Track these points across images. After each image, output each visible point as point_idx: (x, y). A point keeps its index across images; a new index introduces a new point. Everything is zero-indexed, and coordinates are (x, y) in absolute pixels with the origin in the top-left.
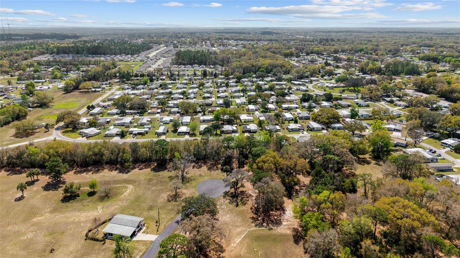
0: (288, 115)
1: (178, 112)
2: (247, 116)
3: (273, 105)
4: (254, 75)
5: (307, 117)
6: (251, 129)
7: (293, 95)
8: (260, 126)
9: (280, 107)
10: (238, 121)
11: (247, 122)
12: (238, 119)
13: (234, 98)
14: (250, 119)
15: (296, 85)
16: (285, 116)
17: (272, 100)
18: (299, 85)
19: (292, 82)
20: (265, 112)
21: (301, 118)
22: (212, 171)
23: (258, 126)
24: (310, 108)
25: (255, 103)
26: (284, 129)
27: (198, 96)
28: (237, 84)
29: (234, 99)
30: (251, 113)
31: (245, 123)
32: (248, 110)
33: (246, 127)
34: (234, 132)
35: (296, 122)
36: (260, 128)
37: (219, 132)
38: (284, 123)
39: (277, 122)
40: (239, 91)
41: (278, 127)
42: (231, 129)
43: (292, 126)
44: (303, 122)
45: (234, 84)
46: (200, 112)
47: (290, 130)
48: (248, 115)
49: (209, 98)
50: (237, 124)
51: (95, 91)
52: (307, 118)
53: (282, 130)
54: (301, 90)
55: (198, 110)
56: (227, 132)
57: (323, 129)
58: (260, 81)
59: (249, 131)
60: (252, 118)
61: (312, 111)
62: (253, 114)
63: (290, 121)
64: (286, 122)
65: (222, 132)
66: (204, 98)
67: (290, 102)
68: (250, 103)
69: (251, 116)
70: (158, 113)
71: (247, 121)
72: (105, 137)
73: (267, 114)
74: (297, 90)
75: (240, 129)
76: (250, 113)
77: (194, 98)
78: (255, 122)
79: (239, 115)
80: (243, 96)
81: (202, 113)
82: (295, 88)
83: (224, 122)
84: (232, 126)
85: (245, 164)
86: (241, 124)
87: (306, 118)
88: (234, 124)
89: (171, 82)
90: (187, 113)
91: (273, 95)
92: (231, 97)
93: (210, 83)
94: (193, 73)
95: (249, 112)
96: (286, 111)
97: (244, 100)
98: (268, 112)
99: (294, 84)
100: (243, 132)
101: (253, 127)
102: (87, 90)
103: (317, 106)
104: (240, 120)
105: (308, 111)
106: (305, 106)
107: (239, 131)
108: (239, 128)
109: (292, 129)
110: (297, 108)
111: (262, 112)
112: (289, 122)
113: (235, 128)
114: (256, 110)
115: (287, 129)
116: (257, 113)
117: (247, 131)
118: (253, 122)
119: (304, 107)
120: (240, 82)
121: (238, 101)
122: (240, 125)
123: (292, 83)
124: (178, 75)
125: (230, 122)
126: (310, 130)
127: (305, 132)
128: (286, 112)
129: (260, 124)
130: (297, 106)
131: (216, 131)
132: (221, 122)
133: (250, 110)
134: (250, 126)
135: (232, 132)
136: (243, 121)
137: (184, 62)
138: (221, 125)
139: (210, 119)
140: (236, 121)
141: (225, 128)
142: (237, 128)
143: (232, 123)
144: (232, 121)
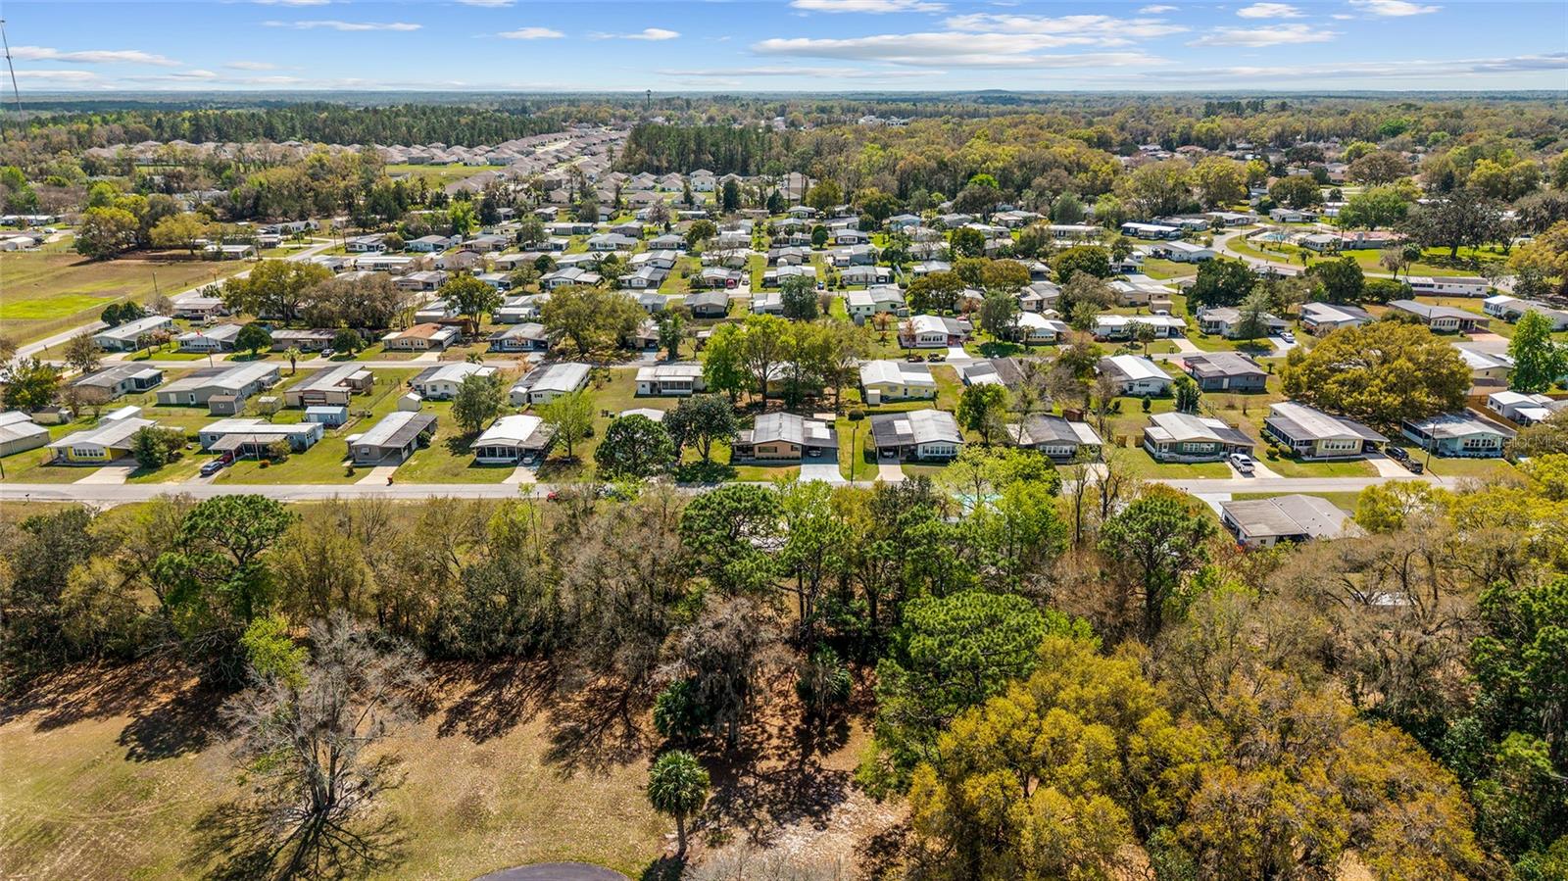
0: (1134, 366)
1: (538, 345)
2: (902, 369)
3: (1046, 317)
4: (947, 205)
5: (1247, 376)
6: (920, 439)
7: (1144, 278)
8: (976, 424)
9: (1085, 326)
10: (848, 393)
11: (899, 399)
12: (850, 383)
13: (842, 287)
14: (919, 386)
15: (1146, 237)
16: (1118, 371)
17: (1034, 296)
18: (1162, 236)
19: (1128, 225)
20: (1004, 352)
21: (1213, 385)
22: (581, 774)
23: (960, 421)
24: (1251, 336)
25: (948, 306)
26: (1122, 444)
27: (674, 278)
28: (864, 235)
29: (843, 293)
30: (925, 354)
31: (883, 407)
32: (910, 339)
33: (890, 425)
34: (813, 453)
35: (1188, 404)
36: (975, 436)
37: (720, 454)
38: (1117, 410)
39: (1077, 405)
40: (871, 259)
41: (1085, 433)
42: (798, 439)
43: (1173, 426)
44: (1231, 407)
45: (853, 233)
46: (650, 345)
47: (1165, 454)
48: (903, 361)
49: (720, 284)
50: (837, 408)
51: (217, 256)
52: (1252, 386)
53: (1109, 451)
54: (1176, 256)
55: (644, 335)
56: (773, 457)
57: (1369, 448)
58: (975, 221)
59: (908, 454)
60: (926, 378)
61: (1265, 350)
62: (933, 359)
63: (1152, 396)
64: (1131, 407)
65: (743, 453)
66: (698, 286)
67: (1133, 304)
68: (920, 305)
69: (924, 370)
70: (437, 345)
71: (900, 393)
72: (51, 464)
73: (1013, 359)
74: (1157, 255)
75: (853, 438)
76: (920, 353)
77: (652, 284)
78: (944, 400)
79: (855, 363)
80: (891, 280)
81: (664, 353)
82: (1142, 249)
83: (764, 395)
84: (809, 417)
85: (855, 710)
86: (862, 408)
87: (1242, 383)
88: (823, 410)
89: (571, 225)
90: (583, 352)
91: (1038, 275)
92: (832, 283)
93: (741, 232)
94: (679, 196)
95: (911, 348)
96: (1120, 346)
97: (892, 293)
98: (1017, 350)
99: (1135, 233)
100: (872, 457)
101: (929, 426)
102: (188, 252)
103: (1288, 325)
104: (862, 389)
105: (1241, 348)
106: (1217, 324)
107: (845, 449)
108: (845, 429)
109: (1176, 447)
110: (1173, 332)
111: (986, 350)
112: (1146, 405)
113: (820, 432)
114: (954, 339)
115: (1145, 442)
116: (956, 353)
117: (895, 449)
118: (934, 398)
119: (1213, 329)
120: (880, 228)
121: (860, 298)
122: (855, 417)
123: (1127, 231)
124: (617, 205)
125: (797, 399)
126: (1284, 455)
127: (1261, 469)
128: (1118, 353)
129: (976, 409)
130: (1179, 323)
131: (707, 449)
132: (745, 399)
133: (919, 340)
134: (911, 422)
135: (798, 454)
136: (878, 392)
137: (656, 163)
138: (745, 413)
139: (691, 379)
140: (833, 392)
141: (761, 430)
142: (834, 435)
143: (813, 402)
144: (813, 392)
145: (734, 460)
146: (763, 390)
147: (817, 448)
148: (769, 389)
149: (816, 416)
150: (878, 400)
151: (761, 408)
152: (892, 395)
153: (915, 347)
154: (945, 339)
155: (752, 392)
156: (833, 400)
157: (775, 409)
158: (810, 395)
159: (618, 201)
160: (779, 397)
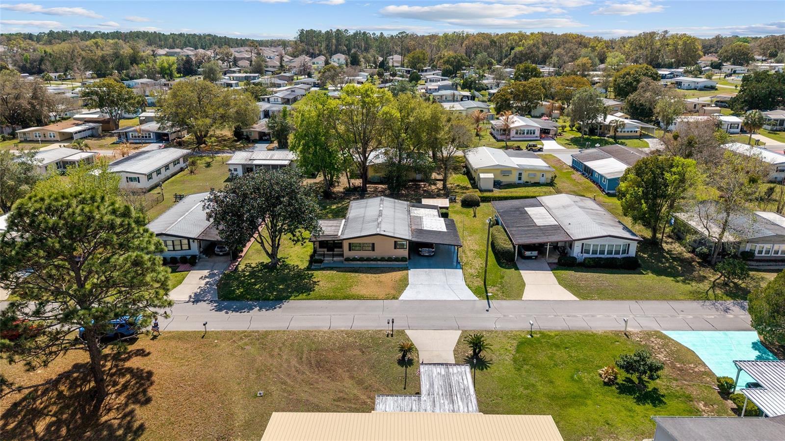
2: (509, 154)
10: (456, 179)
11: (518, 184)
14: (534, 171)
30: (523, 145)
31: (497, 193)
32: (504, 133)
33: (523, 214)
34: (424, 252)
37: (294, 254)
42: (404, 233)
46: (264, 138)
50: (446, 193)
54: (685, 85)
56: (369, 257)
59: (559, 255)
60: (539, 163)
62: (532, 149)
69: (529, 157)
70: (69, 138)
71: (513, 178)
76: (517, 144)
83: (366, 181)
84: (417, 203)
86: (477, 194)
88: (430, 195)
95: (506, 141)
100: (508, 259)
104: (471, 174)
108: (461, 217)
111: (579, 143)
113: (431, 222)
114: (545, 133)
116: (551, 145)
117: (540, 248)
118: (551, 184)
122: (468, 203)
125: (401, 184)
131: (275, 247)
132: (343, 182)
133: (513, 133)
134: (548, 210)
135: (404, 253)
136: (491, 176)
137: (311, 51)
138: (342, 199)
139: (286, 163)
140: (440, 177)
141: (356, 219)
142: (451, 225)
143: (418, 187)
144: (419, 177)
145: (315, 261)
146: (363, 175)
147: (429, 245)
148: (371, 174)
149: (425, 201)
150: (491, 186)
151: (360, 193)
152: (505, 180)
153: (509, 140)
154: (538, 133)
155: (353, 176)
156: (440, 185)
157: (375, 194)
158: (414, 180)
159: (282, 66)
160: (381, 183)
